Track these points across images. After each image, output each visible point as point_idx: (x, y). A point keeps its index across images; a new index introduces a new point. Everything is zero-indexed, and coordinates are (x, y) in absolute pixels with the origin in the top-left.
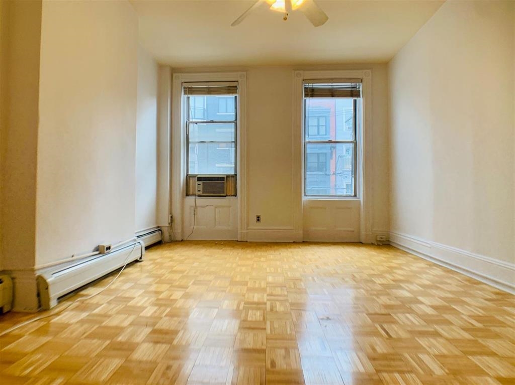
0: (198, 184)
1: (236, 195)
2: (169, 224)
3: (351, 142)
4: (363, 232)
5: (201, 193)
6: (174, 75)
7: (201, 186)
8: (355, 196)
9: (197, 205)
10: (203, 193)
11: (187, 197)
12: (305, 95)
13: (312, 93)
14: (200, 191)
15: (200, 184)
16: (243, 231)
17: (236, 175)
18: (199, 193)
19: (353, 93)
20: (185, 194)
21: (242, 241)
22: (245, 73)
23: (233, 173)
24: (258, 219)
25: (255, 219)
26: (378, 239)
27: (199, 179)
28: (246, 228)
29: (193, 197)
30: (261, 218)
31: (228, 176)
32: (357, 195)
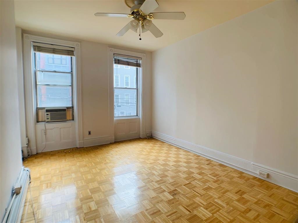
0: (47, 114)
1: (73, 119)
2: (27, 144)
3: (135, 89)
4: (141, 133)
5: (49, 120)
6: (25, 35)
7: (49, 116)
8: (137, 115)
9: (47, 128)
10: (51, 120)
11: (38, 123)
12: (115, 62)
13: (118, 62)
14: (48, 119)
15: (48, 114)
16: (80, 142)
17: (73, 107)
18: (48, 120)
19: (138, 65)
20: (36, 121)
21: (80, 148)
22: (79, 43)
23: (71, 106)
24: (90, 133)
25: (88, 133)
26: (148, 136)
27: (47, 111)
28: (82, 140)
29: (44, 123)
30: (91, 133)
31: (68, 108)
32: (138, 115)
